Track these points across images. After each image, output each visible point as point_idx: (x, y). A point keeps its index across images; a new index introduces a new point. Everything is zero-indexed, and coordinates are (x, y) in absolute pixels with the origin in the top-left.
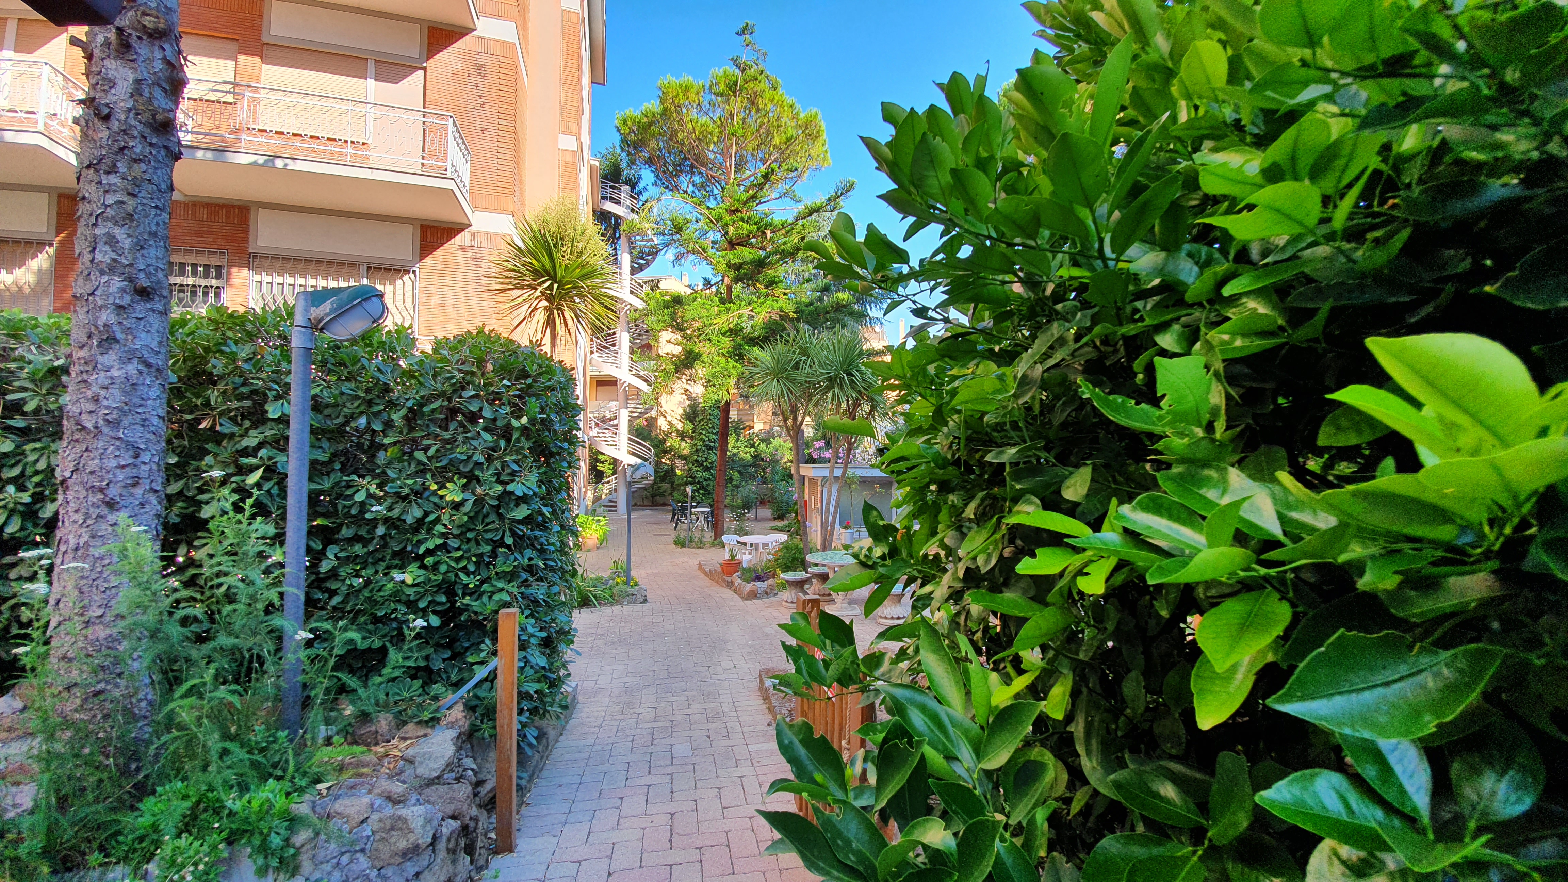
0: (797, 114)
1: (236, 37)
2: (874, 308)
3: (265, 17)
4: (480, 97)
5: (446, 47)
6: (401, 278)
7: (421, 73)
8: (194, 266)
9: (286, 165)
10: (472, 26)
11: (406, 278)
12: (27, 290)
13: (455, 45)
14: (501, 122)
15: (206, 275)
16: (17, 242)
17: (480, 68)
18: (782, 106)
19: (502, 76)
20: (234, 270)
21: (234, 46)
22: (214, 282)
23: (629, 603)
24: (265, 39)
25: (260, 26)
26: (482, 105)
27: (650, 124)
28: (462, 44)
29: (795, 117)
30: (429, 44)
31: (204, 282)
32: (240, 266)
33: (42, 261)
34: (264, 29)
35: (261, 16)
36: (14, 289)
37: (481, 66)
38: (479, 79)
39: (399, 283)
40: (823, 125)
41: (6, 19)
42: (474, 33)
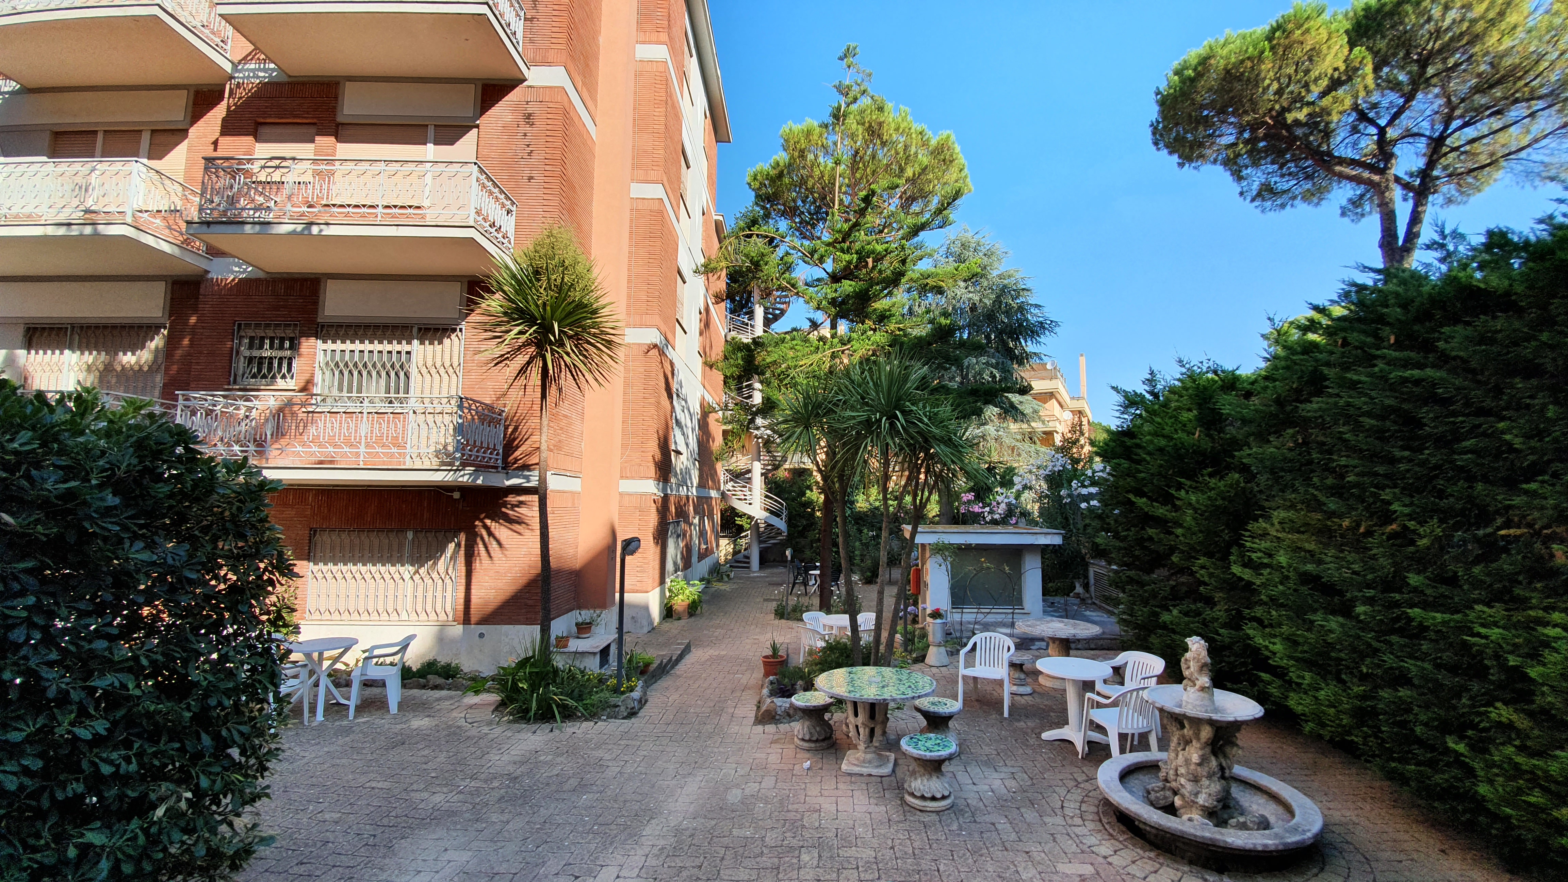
0: (928, 140)
1: (315, 121)
2: (1029, 343)
3: (340, 98)
4: (528, 146)
5: (497, 101)
6: (449, 337)
7: (475, 130)
8: (272, 340)
9: (321, 231)
10: (521, 77)
11: (453, 336)
12: (146, 368)
13: (506, 98)
14: (547, 168)
15: (281, 347)
16: (140, 327)
17: (529, 116)
18: (909, 135)
19: (549, 122)
20: (303, 340)
21: (313, 130)
22: (288, 353)
23: (609, 717)
24: (340, 119)
25: (335, 107)
26: (530, 154)
27: (781, 175)
28: (513, 96)
29: (925, 144)
30: (483, 101)
31: (280, 354)
32: (308, 336)
33: (157, 342)
34: (339, 108)
35: (336, 98)
36: (136, 368)
37: (530, 115)
38: (528, 128)
39: (447, 341)
40: (957, 148)
41: (141, 131)
42: (525, 83)
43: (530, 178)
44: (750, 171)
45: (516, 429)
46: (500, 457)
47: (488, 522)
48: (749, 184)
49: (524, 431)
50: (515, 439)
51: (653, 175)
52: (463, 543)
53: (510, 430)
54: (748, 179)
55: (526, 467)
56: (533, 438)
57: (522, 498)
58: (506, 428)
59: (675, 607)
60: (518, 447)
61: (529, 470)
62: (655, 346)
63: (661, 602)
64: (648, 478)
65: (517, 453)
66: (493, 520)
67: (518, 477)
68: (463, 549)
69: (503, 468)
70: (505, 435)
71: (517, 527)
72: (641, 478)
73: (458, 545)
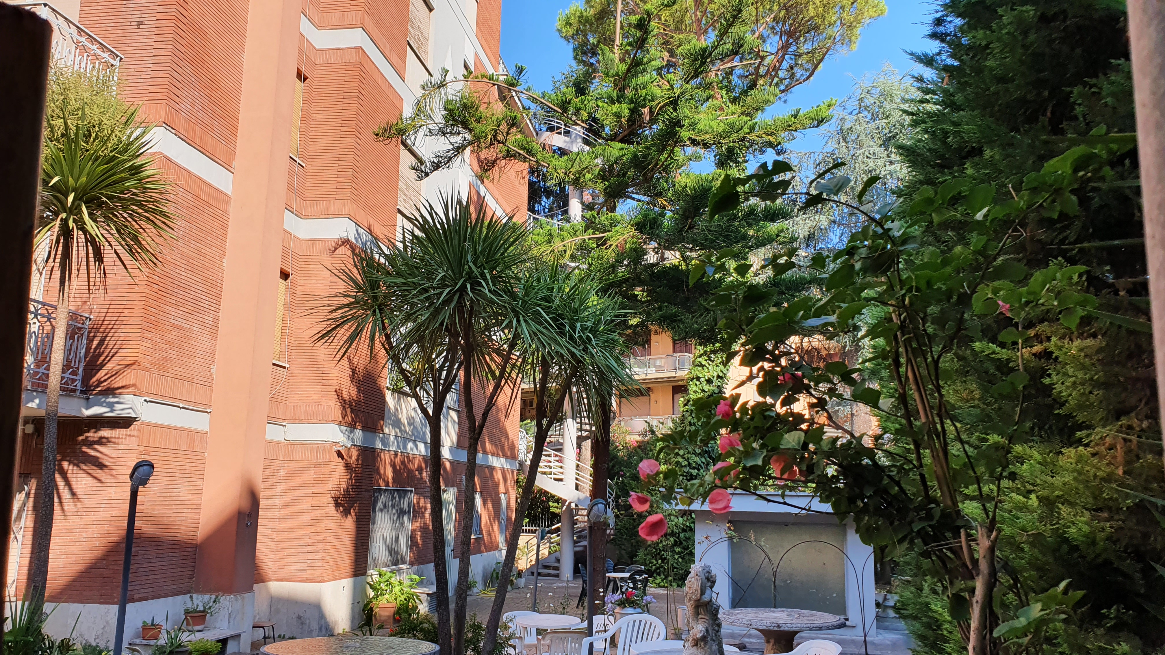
14: (160, 9)
43: (140, 24)
44: (562, 14)
45: (102, 341)
46: (79, 377)
47: (65, 464)
48: (560, 31)
49: (112, 343)
50: (100, 355)
51: (351, 17)
52: (33, 491)
53: (95, 343)
54: (558, 25)
55: (111, 391)
56: (122, 353)
57: (105, 433)
58: (90, 341)
59: (376, 610)
60: (102, 365)
61: (114, 395)
62: (346, 242)
63: (355, 603)
64: (328, 421)
65: (101, 374)
66: (70, 462)
67: (101, 405)
68: (31, 499)
69: (82, 392)
70: (88, 349)
71: (97, 472)
72: (321, 421)
73: (28, 494)
